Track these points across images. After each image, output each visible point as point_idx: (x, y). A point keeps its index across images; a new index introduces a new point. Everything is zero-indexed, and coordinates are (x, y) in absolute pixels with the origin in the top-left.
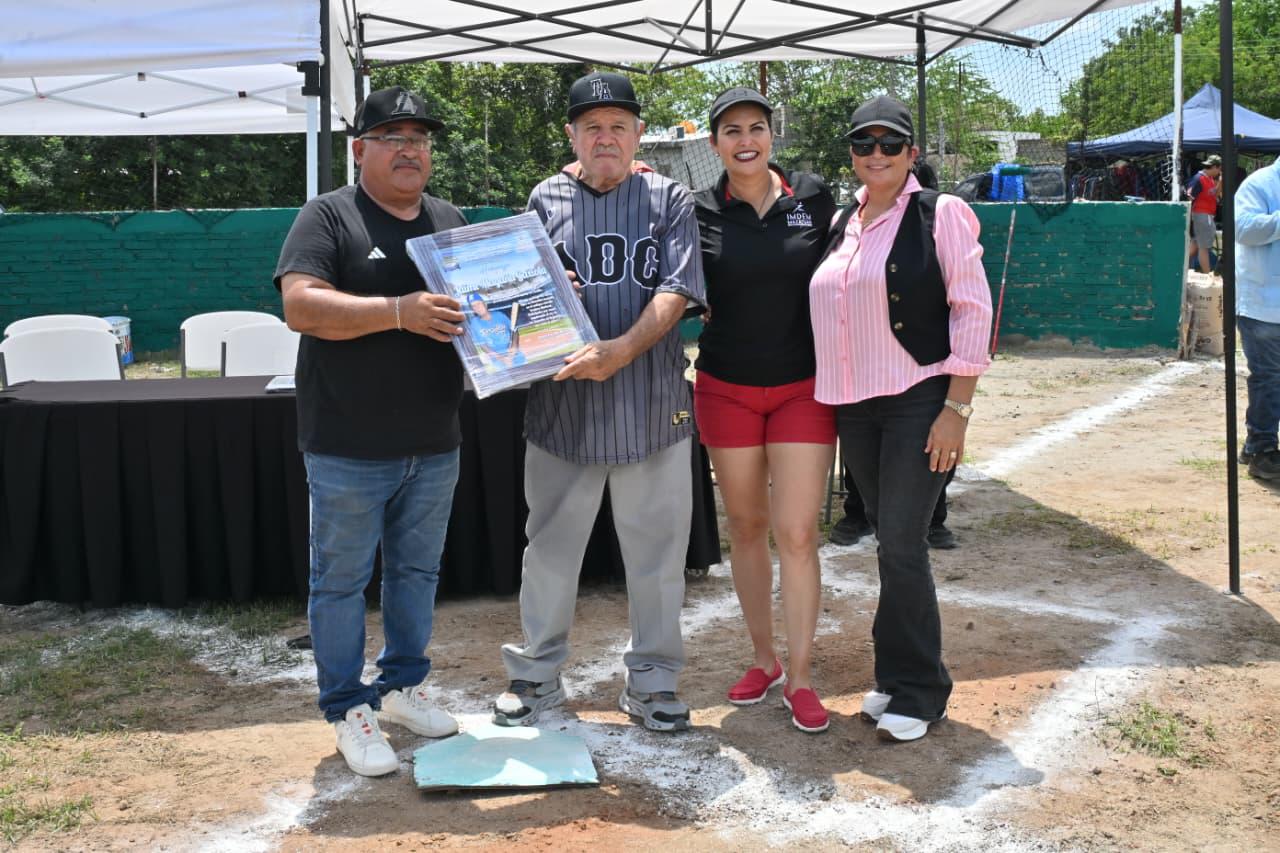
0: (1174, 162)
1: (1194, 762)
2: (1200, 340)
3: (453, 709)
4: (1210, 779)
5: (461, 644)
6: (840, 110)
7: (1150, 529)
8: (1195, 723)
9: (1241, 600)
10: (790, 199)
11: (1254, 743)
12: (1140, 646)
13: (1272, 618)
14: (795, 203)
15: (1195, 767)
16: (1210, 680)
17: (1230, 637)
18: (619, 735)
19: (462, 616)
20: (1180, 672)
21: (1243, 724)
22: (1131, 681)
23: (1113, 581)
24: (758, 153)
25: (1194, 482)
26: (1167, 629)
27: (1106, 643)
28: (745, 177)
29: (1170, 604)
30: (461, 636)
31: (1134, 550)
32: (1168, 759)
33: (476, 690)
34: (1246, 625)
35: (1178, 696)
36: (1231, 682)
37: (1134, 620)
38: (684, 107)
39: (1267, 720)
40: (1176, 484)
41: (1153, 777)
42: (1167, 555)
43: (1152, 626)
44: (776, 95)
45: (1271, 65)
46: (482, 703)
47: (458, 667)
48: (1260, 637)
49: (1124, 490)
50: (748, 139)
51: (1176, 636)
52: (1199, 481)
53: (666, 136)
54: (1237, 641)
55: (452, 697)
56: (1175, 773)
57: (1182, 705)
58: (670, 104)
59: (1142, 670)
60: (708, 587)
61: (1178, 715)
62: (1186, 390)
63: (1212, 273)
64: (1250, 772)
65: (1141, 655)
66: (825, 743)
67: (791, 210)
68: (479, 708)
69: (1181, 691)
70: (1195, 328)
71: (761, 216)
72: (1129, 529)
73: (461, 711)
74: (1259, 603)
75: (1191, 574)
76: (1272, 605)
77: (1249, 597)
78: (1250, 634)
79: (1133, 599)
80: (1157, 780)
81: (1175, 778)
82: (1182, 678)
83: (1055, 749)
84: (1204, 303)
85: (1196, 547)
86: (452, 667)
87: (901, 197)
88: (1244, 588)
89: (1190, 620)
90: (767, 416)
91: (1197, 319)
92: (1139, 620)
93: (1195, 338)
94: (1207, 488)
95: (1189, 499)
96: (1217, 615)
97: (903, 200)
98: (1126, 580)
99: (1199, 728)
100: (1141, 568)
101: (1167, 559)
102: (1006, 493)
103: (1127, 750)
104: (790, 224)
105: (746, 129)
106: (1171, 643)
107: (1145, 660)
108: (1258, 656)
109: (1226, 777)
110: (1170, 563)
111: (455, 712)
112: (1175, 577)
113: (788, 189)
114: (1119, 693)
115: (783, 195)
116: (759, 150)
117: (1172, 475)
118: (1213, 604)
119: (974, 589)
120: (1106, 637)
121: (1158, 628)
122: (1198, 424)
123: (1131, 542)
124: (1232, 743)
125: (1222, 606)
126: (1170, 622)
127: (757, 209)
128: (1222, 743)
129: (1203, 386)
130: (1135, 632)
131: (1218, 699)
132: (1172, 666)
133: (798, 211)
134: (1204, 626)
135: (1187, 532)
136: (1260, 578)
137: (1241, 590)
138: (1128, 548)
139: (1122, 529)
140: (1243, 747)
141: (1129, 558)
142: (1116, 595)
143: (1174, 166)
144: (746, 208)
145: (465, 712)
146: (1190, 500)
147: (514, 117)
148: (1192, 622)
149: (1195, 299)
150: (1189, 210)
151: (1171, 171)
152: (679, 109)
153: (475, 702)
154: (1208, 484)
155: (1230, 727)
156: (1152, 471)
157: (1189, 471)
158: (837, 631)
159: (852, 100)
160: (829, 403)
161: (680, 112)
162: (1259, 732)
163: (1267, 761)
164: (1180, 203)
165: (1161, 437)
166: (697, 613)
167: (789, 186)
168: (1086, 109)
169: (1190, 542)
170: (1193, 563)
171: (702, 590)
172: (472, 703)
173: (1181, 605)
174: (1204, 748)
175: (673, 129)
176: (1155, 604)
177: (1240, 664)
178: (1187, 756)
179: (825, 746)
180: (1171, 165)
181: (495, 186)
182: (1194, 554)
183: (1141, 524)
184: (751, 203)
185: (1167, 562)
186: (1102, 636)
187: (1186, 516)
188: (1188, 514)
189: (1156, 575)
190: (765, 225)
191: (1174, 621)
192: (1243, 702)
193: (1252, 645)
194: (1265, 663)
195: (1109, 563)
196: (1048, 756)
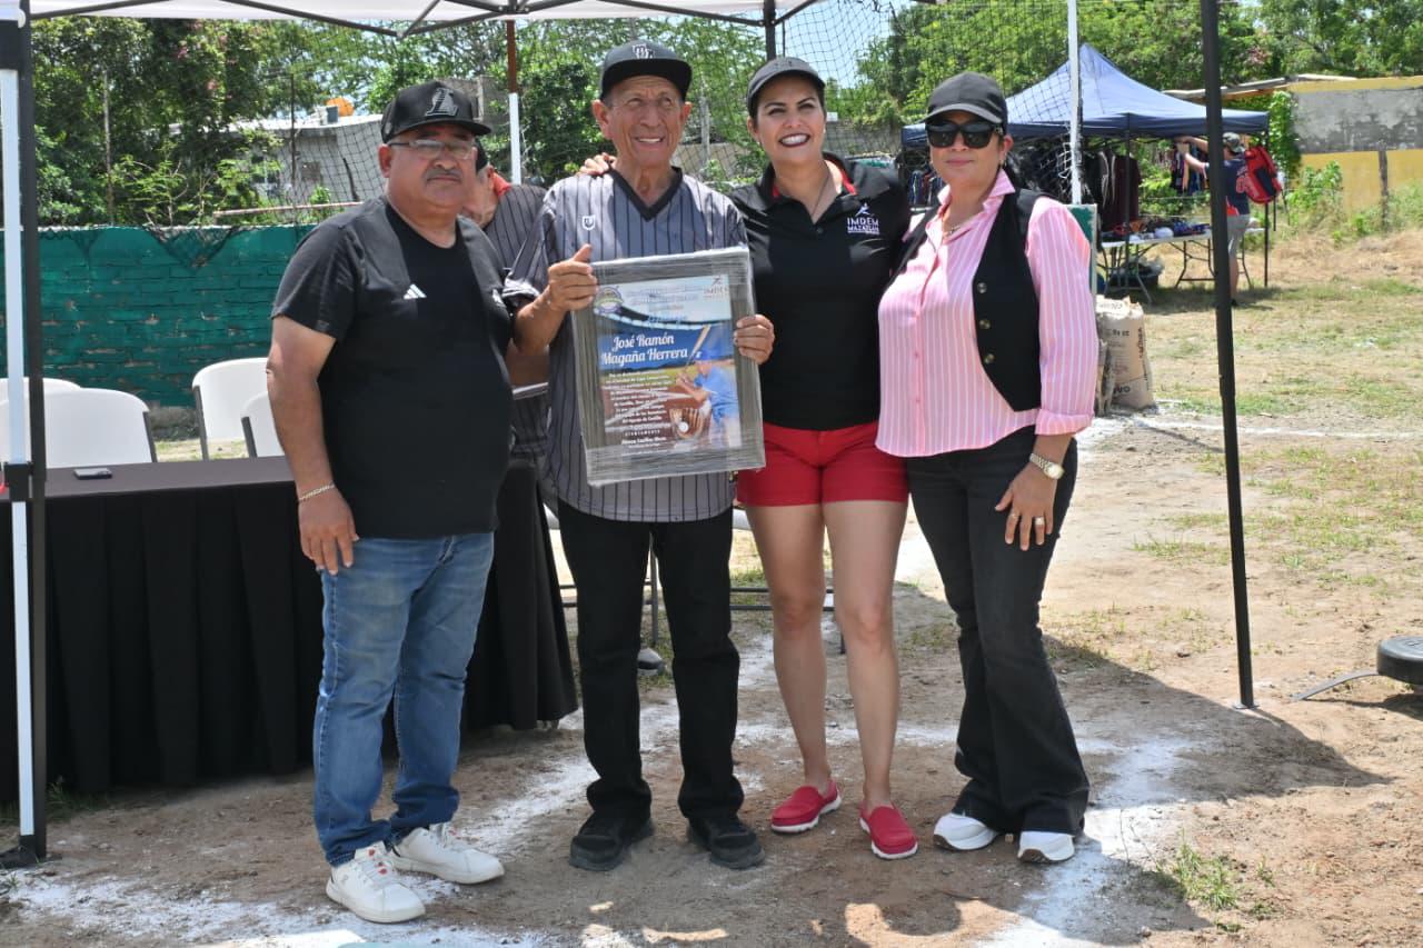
0: (1072, 151)
1: (1258, 913)
2: (1118, 389)
3: (269, 930)
4: (1283, 932)
5: (243, 844)
6: (562, 83)
7: (1120, 634)
8: (1245, 867)
9: (1259, 716)
10: (852, 198)
11: (1322, 884)
12: (1153, 779)
13: (1300, 733)
14: (857, 203)
15: (1261, 919)
16: (1249, 813)
17: (1258, 761)
18: (516, 942)
19: (229, 807)
20: (1211, 807)
21: (1303, 863)
22: (1155, 822)
23: (1093, 701)
24: (808, 137)
25: (1156, 572)
26: (1180, 756)
27: (1112, 778)
28: (794, 166)
29: (1173, 725)
30: (238, 834)
31: (1107, 661)
32: (1226, 912)
33: (292, 901)
34: (1275, 745)
35: (1216, 836)
36: (1275, 814)
37: (1135, 747)
38: (329, 77)
39: (1331, 856)
40: (1135, 576)
41: (1214, 935)
42: (1152, 665)
43: (1161, 753)
44: (466, 60)
45: (1141, 17)
46: (307, 918)
47: (255, 874)
48: (1294, 758)
49: (1071, 587)
50: (796, 120)
51: (1194, 764)
52: (1163, 571)
53: (307, 121)
54: (1267, 765)
55: (262, 915)
56: (1238, 928)
57: (1223, 847)
58: (310, 74)
59: (1165, 808)
60: (564, 743)
61: (1224, 859)
62: (1109, 456)
63: (1127, 299)
64: (1329, 918)
65: (1158, 790)
66: (791, 929)
67: (853, 213)
68: (304, 925)
69: (1217, 830)
70: (1111, 373)
71: (815, 219)
72: (1093, 636)
73: (280, 932)
74: (1283, 718)
75: (1187, 687)
76: (1298, 717)
77: (1268, 711)
78: (1281, 755)
79: (1127, 722)
80: (1220, 938)
81: (1241, 933)
82: (1216, 814)
83: (1085, 911)
84: (1120, 339)
85: (1186, 652)
86: (245, 874)
87: (989, 200)
88: (1257, 701)
89: (1204, 743)
90: (821, 469)
91: (1113, 361)
92: (1142, 747)
93: (1111, 386)
94: (1176, 579)
95: (1155, 593)
96: (1236, 735)
97: (991, 204)
98: (1108, 699)
99: (1251, 873)
100: (1122, 683)
101: (1152, 670)
102: (920, 600)
103: (1173, 904)
104: (850, 230)
105: (793, 107)
106: (1189, 771)
107: (1165, 795)
108: (1299, 780)
109: (1301, 927)
110: (1156, 674)
111: (273, 933)
112: (1167, 693)
113: (850, 187)
114: (1145, 837)
115: (843, 194)
116: (808, 132)
117: (1125, 564)
118: (1228, 721)
119: (920, 723)
120: (1108, 771)
121: (1169, 755)
122: (1139, 499)
123: (1102, 652)
124: (1293, 886)
125: (1239, 724)
126: (1182, 746)
127: (810, 210)
128: (1284, 889)
129: (1131, 449)
130: (1141, 762)
131: (1264, 836)
132: (1200, 800)
133: (862, 215)
134: (1223, 749)
135: (1166, 634)
136: (1272, 687)
137: (1256, 702)
138: (1098, 660)
139: (1086, 636)
140: (1311, 891)
141: (1104, 672)
142: (1102, 718)
143: (1073, 157)
144: (796, 207)
145: (287, 932)
146: (1156, 596)
147: (81, 93)
148: (1207, 745)
149: (1108, 335)
150: (1095, 215)
151: (1069, 164)
152: (324, 79)
153: (297, 918)
154: (1175, 573)
155: (1287, 868)
156: (1100, 560)
157: (1146, 559)
158: (760, 787)
159: (578, 67)
160: (897, 454)
161: (324, 85)
162: (1323, 871)
163: (1343, 905)
164: (1082, 207)
165: (1097, 517)
166: (564, 778)
167: (851, 182)
168: (897, 79)
169: (1177, 648)
170: (1184, 673)
171: (558, 748)
172: (293, 920)
173: (1186, 725)
174: (1265, 895)
175: (321, 111)
176: (1155, 726)
177: (1280, 793)
178: (1249, 906)
179: (792, 933)
180: (1069, 155)
181: (61, 196)
182: (1185, 661)
183: (1107, 628)
184: (804, 201)
185: (1151, 674)
186: (1101, 769)
187: (1160, 615)
188: (1161, 612)
189: (1144, 691)
190: (820, 231)
191: (1186, 745)
192: (1295, 837)
193: (1287, 767)
194: (1308, 789)
195: (1081, 680)
196: (1080, 921)
